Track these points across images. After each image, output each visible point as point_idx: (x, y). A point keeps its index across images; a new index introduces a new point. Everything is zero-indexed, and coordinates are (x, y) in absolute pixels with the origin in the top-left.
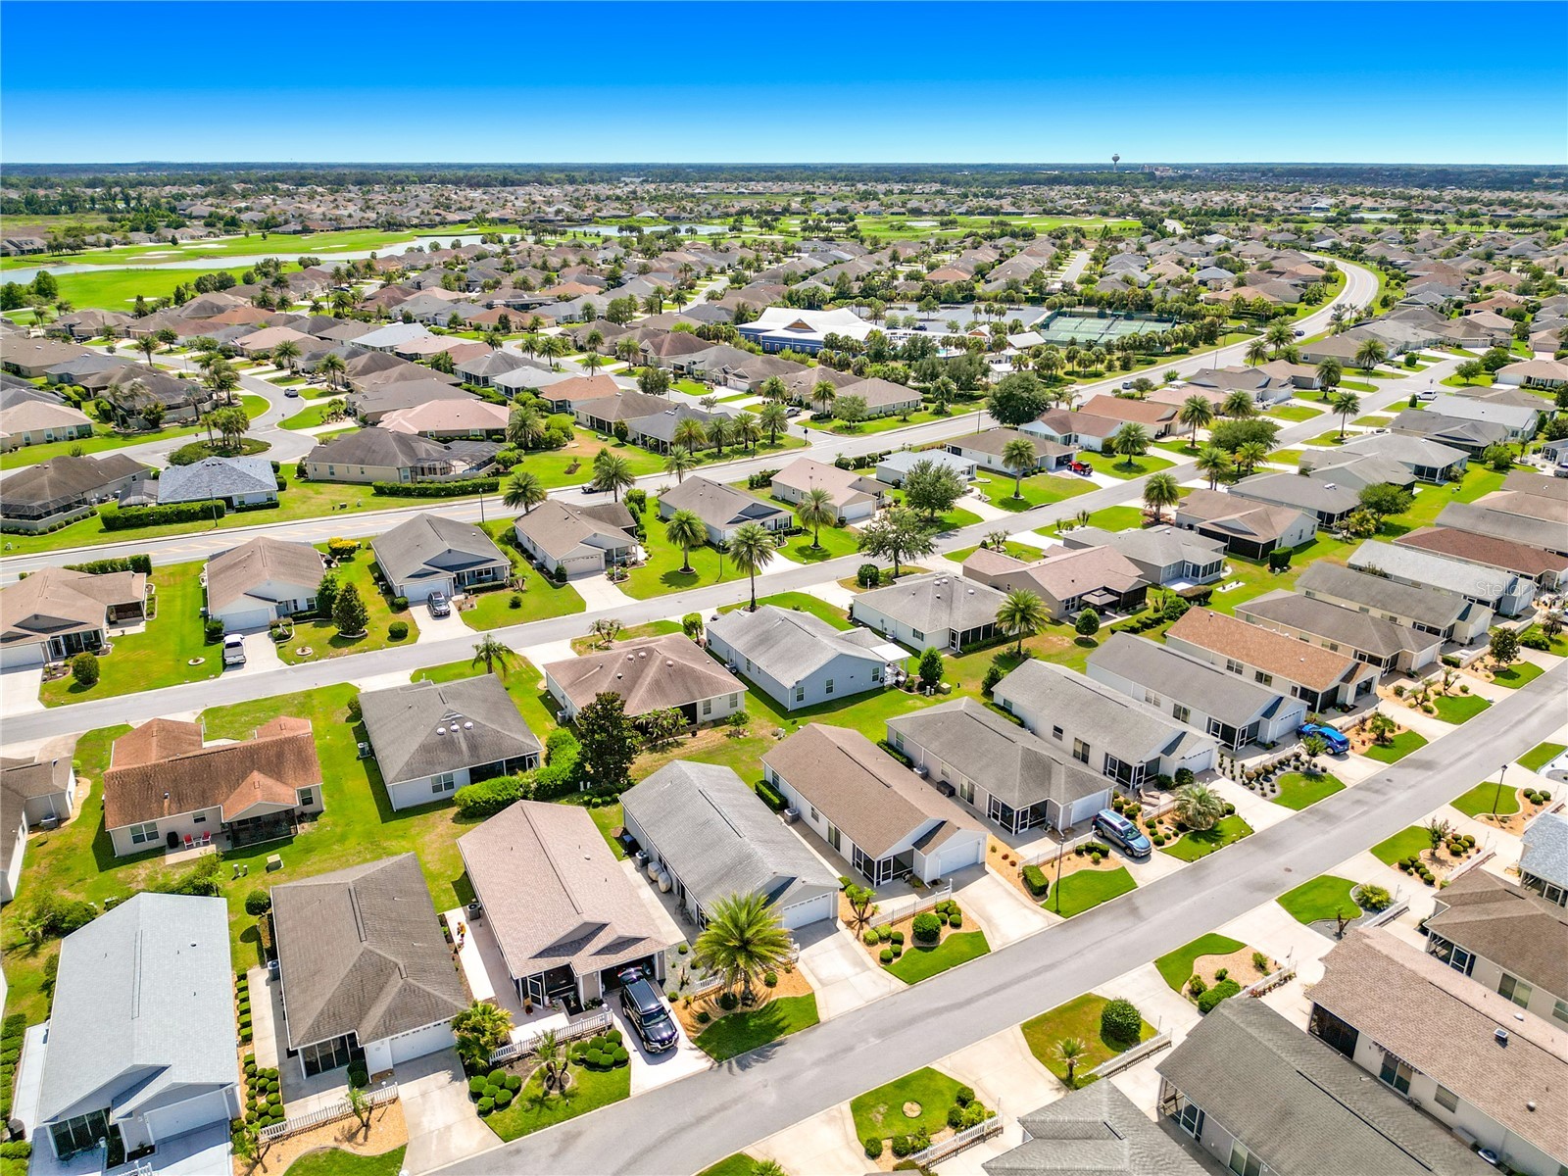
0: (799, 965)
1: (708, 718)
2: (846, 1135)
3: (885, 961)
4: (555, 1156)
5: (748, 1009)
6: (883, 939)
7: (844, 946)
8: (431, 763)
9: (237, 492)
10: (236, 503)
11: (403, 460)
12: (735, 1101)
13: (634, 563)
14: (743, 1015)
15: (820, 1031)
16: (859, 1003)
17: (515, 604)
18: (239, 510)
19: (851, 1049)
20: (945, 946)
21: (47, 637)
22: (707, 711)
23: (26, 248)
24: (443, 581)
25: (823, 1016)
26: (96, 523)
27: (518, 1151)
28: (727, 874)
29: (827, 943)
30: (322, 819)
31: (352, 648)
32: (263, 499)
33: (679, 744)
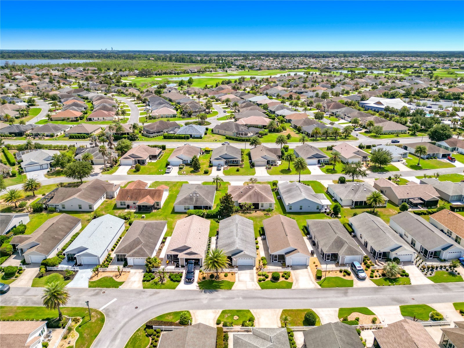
0: (236, 275)
1: (262, 208)
2: (215, 317)
3: (260, 281)
4: (151, 295)
5: (216, 280)
6: (263, 275)
7: (252, 274)
8: (185, 202)
9: (194, 134)
10: (193, 136)
11: (235, 131)
12: (197, 299)
13: (275, 165)
14: (214, 281)
15: (230, 291)
16: (245, 288)
17: (238, 170)
18: (193, 138)
19: (234, 298)
20: (279, 283)
21: (134, 159)
22: (262, 206)
23: (193, 71)
24: (223, 161)
25: (233, 288)
26: (162, 137)
27: (144, 291)
28: (227, 245)
29: (248, 272)
30: (159, 210)
31: (194, 174)
32: (199, 136)
33: (250, 213)
